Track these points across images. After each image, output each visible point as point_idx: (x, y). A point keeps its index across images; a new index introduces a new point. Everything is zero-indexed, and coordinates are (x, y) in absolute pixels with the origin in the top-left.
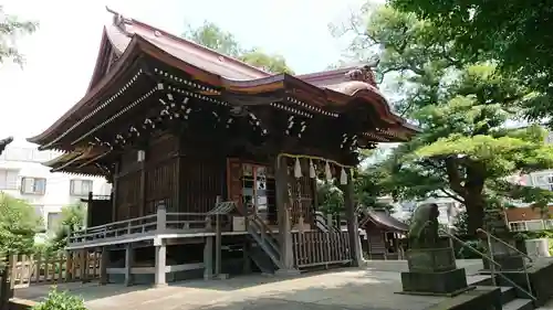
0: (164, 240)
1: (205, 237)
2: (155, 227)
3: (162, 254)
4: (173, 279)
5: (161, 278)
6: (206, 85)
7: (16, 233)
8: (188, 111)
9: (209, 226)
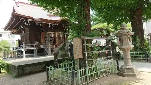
0: (24, 50)
1: (34, 49)
2: (22, 47)
3: (24, 52)
4: (26, 57)
5: (24, 57)
6: (30, 19)
7: (5, 48)
8: (30, 23)
9: (35, 47)
